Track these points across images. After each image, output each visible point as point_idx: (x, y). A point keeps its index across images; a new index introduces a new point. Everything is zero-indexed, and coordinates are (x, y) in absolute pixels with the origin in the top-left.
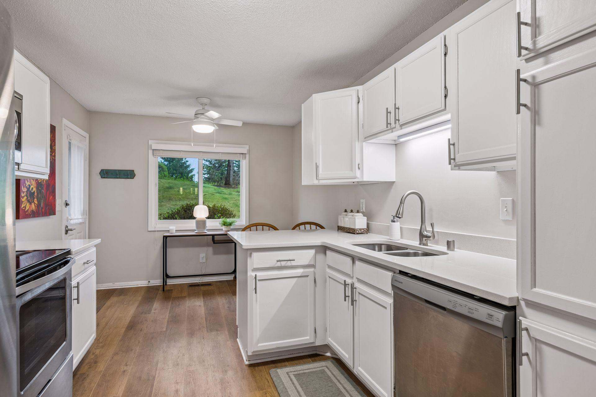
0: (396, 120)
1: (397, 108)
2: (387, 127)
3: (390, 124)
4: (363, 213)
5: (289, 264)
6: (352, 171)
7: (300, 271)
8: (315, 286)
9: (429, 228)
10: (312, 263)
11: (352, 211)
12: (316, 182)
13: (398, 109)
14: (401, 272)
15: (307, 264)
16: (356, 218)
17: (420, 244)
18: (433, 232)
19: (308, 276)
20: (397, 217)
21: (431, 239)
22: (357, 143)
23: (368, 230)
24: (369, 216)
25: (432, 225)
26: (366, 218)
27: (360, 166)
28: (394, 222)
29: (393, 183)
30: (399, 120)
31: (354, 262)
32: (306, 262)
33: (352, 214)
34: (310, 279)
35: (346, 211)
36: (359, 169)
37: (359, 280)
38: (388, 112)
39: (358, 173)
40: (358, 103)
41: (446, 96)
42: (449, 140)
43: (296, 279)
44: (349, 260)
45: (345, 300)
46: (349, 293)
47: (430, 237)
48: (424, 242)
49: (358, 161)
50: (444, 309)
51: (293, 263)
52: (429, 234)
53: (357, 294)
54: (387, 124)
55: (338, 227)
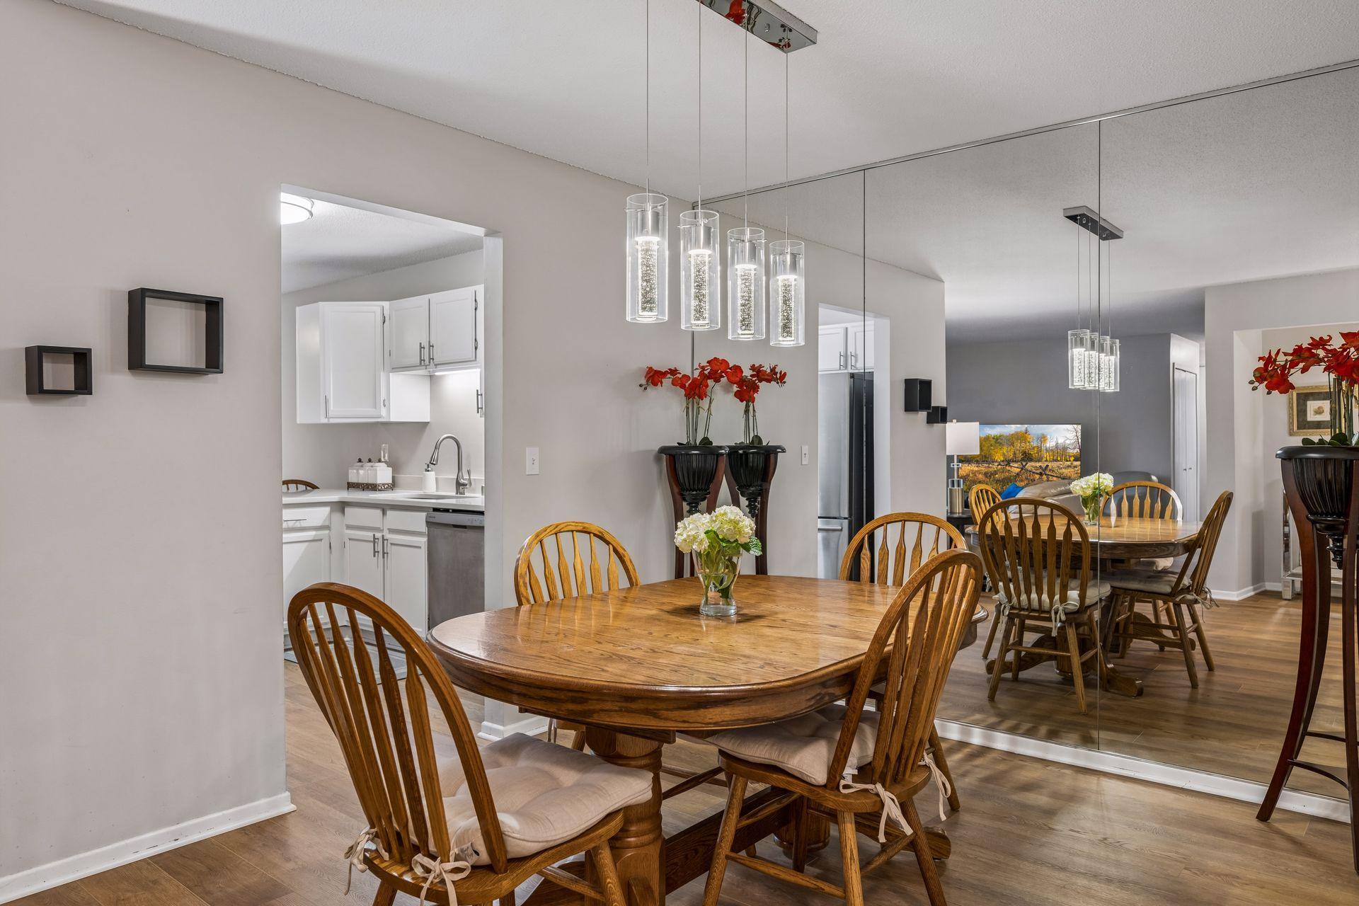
0: (430, 359)
1: (431, 346)
2: (421, 364)
3: (424, 360)
4: (385, 462)
5: (298, 525)
6: (376, 408)
7: (311, 535)
8: (331, 553)
9: (466, 477)
10: (327, 524)
11: (370, 461)
12: (324, 421)
13: (433, 346)
14: (435, 510)
15: (320, 525)
16: (378, 468)
17: (457, 494)
18: (470, 479)
19: (321, 540)
20: (432, 464)
21: (468, 486)
22: (382, 374)
23: (393, 486)
24: (395, 466)
25: (469, 472)
26: (390, 469)
27: (386, 403)
28: (428, 471)
29: (426, 424)
30: (433, 359)
31: (384, 513)
32: (319, 523)
33: (370, 464)
34: (325, 544)
35: (360, 461)
36: (384, 406)
37: (392, 531)
38: (421, 348)
39: (383, 412)
40: (384, 323)
41: (476, 348)
42: (477, 391)
43: (306, 544)
44: (379, 512)
45: (374, 556)
46: (379, 548)
47: (466, 485)
48: (461, 490)
49: (383, 396)
50: (465, 527)
51: (304, 524)
52: (466, 482)
53: (389, 545)
54: (421, 360)
55: (348, 483)
